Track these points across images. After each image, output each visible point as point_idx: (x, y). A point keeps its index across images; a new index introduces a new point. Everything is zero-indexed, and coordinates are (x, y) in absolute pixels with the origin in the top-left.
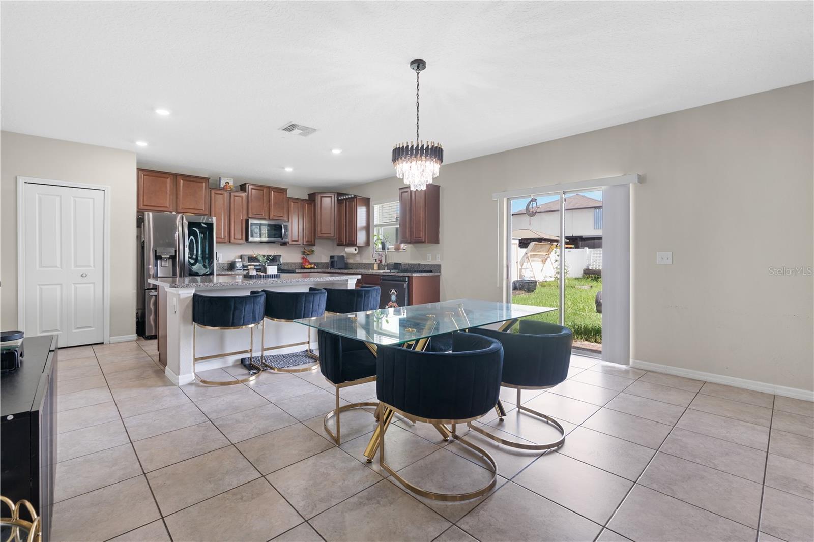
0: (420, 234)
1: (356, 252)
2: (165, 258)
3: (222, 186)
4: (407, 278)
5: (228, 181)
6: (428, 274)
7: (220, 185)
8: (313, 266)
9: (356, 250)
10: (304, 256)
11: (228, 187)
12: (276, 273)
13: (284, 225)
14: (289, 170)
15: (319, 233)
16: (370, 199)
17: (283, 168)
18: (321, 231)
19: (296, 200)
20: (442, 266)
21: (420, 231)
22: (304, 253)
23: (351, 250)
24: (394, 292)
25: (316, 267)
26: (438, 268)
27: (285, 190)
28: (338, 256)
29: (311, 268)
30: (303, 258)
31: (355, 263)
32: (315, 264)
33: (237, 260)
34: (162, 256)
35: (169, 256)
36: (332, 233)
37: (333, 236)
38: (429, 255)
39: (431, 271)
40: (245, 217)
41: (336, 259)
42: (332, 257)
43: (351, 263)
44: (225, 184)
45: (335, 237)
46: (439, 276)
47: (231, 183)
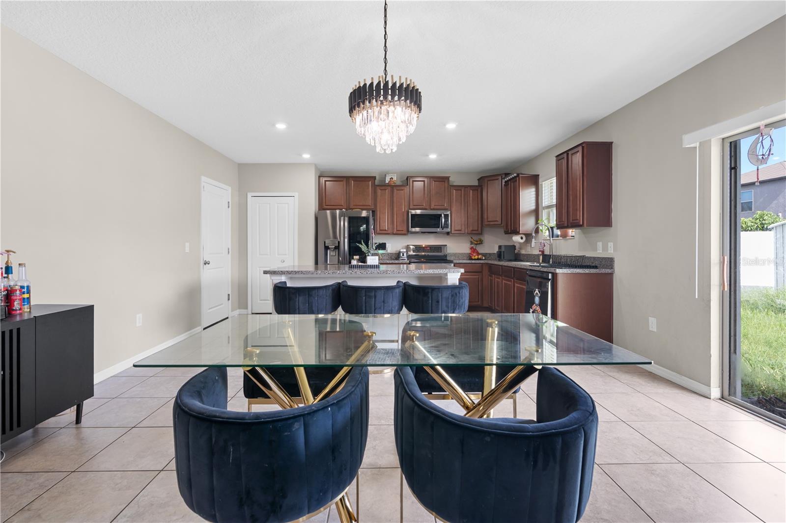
0: (577, 216)
1: (522, 241)
2: (332, 248)
3: (387, 182)
4: (550, 275)
5: (392, 177)
6: (587, 271)
7: (385, 181)
8: (480, 256)
9: (522, 238)
10: (473, 245)
11: (392, 183)
12: (378, 264)
13: (444, 215)
14: (433, 156)
15: (486, 220)
16: (539, 175)
17: (428, 156)
18: (487, 218)
19: (459, 188)
20: (615, 260)
21: (577, 210)
22: (472, 243)
23: (517, 239)
24: (538, 292)
25: (484, 258)
26: (609, 262)
27: (448, 178)
28: (505, 246)
29: (478, 259)
30: (472, 248)
31: (526, 254)
32: (483, 255)
33: (402, 250)
34: (330, 247)
35: (334, 247)
36: (499, 219)
37: (500, 223)
38: (600, 245)
39: (596, 267)
40: (406, 209)
41: (503, 249)
42: (500, 247)
43: (523, 254)
44: (389, 180)
45: (503, 225)
46: (611, 274)
47: (395, 179)
